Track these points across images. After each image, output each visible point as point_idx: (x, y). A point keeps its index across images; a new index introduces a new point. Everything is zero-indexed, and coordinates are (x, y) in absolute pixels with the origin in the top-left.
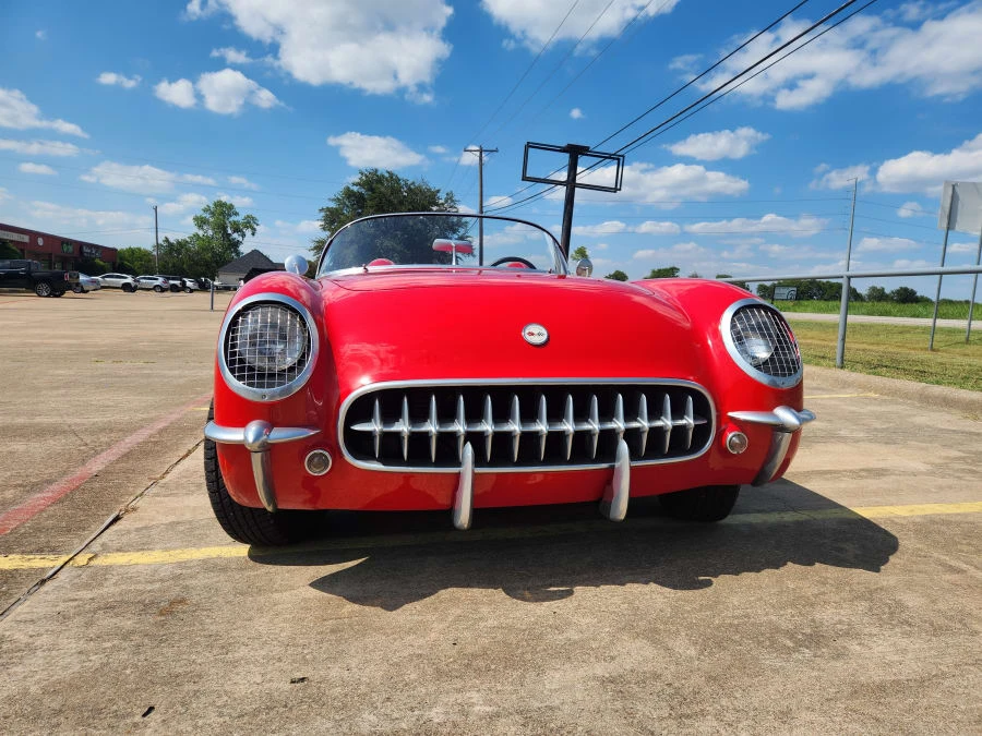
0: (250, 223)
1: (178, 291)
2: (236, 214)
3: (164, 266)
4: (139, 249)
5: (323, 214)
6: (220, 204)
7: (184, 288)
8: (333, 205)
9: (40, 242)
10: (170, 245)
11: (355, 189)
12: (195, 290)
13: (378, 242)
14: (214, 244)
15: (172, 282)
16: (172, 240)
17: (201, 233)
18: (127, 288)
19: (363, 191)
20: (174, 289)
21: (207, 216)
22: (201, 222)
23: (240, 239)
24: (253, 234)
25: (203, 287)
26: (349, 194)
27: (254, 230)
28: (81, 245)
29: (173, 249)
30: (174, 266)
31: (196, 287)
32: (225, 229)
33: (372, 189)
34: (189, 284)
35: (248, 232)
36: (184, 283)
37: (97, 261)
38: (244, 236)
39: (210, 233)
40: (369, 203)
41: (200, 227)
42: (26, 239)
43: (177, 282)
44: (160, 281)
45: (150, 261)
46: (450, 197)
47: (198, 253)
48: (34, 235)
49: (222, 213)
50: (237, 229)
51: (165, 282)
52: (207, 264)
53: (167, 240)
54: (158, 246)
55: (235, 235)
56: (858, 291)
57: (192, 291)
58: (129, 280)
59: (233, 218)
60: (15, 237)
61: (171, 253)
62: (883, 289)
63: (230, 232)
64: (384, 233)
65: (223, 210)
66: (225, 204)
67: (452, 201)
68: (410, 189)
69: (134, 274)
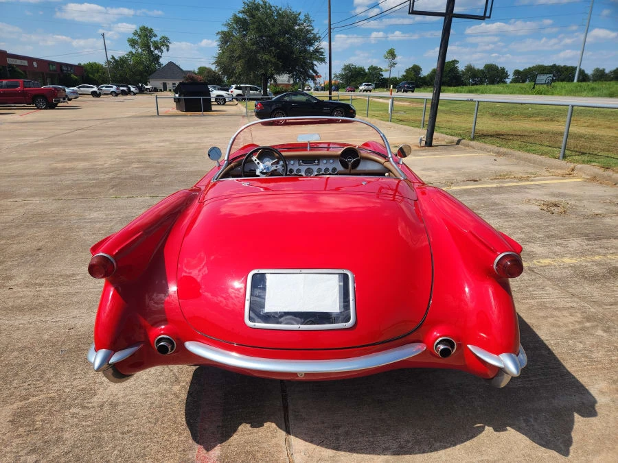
0: (165, 42)
1: (127, 95)
2: (155, 36)
3: (114, 77)
4: (95, 63)
5: (219, 36)
6: (144, 29)
7: (129, 92)
8: (225, 29)
9: (35, 64)
10: (116, 61)
11: (241, 16)
12: (137, 93)
13: (259, 56)
14: (143, 58)
15: (122, 88)
16: (116, 58)
17: (134, 51)
18: (94, 94)
19: (245, 17)
20: (124, 93)
21: (136, 38)
22: (133, 43)
23: (160, 54)
24: (168, 50)
25: (142, 91)
26: (237, 20)
27: (167, 46)
28: (60, 65)
29: (119, 64)
30: (120, 76)
31: (137, 91)
32: (149, 47)
33: (253, 16)
34: (132, 89)
35: (164, 49)
36: (129, 89)
37: (72, 75)
38: (162, 51)
39: (140, 50)
40: (251, 26)
41: (133, 46)
42: (25, 63)
43: (125, 89)
44: (114, 88)
45: (104, 73)
46: (307, 19)
47: (134, 66)
48: (30, 60)
49: (146, 36)
50: (157, 48)
51: (118, 89)
52: (141, 74)
53: (113, 58)
54: (108, 62)
55: (156, 52)
56: (586, 72)
57: (135, 94)
58: (95, 89)
59: (154, 39)
60: (19, 62)
61: (117, 68)
62: (604, 70)
63: (152, 49)
64: (263, 49)
65: (146, 33)
66: (147, 28)
67: (309, 21)
68: (278, 13)
69: (97, 84)
